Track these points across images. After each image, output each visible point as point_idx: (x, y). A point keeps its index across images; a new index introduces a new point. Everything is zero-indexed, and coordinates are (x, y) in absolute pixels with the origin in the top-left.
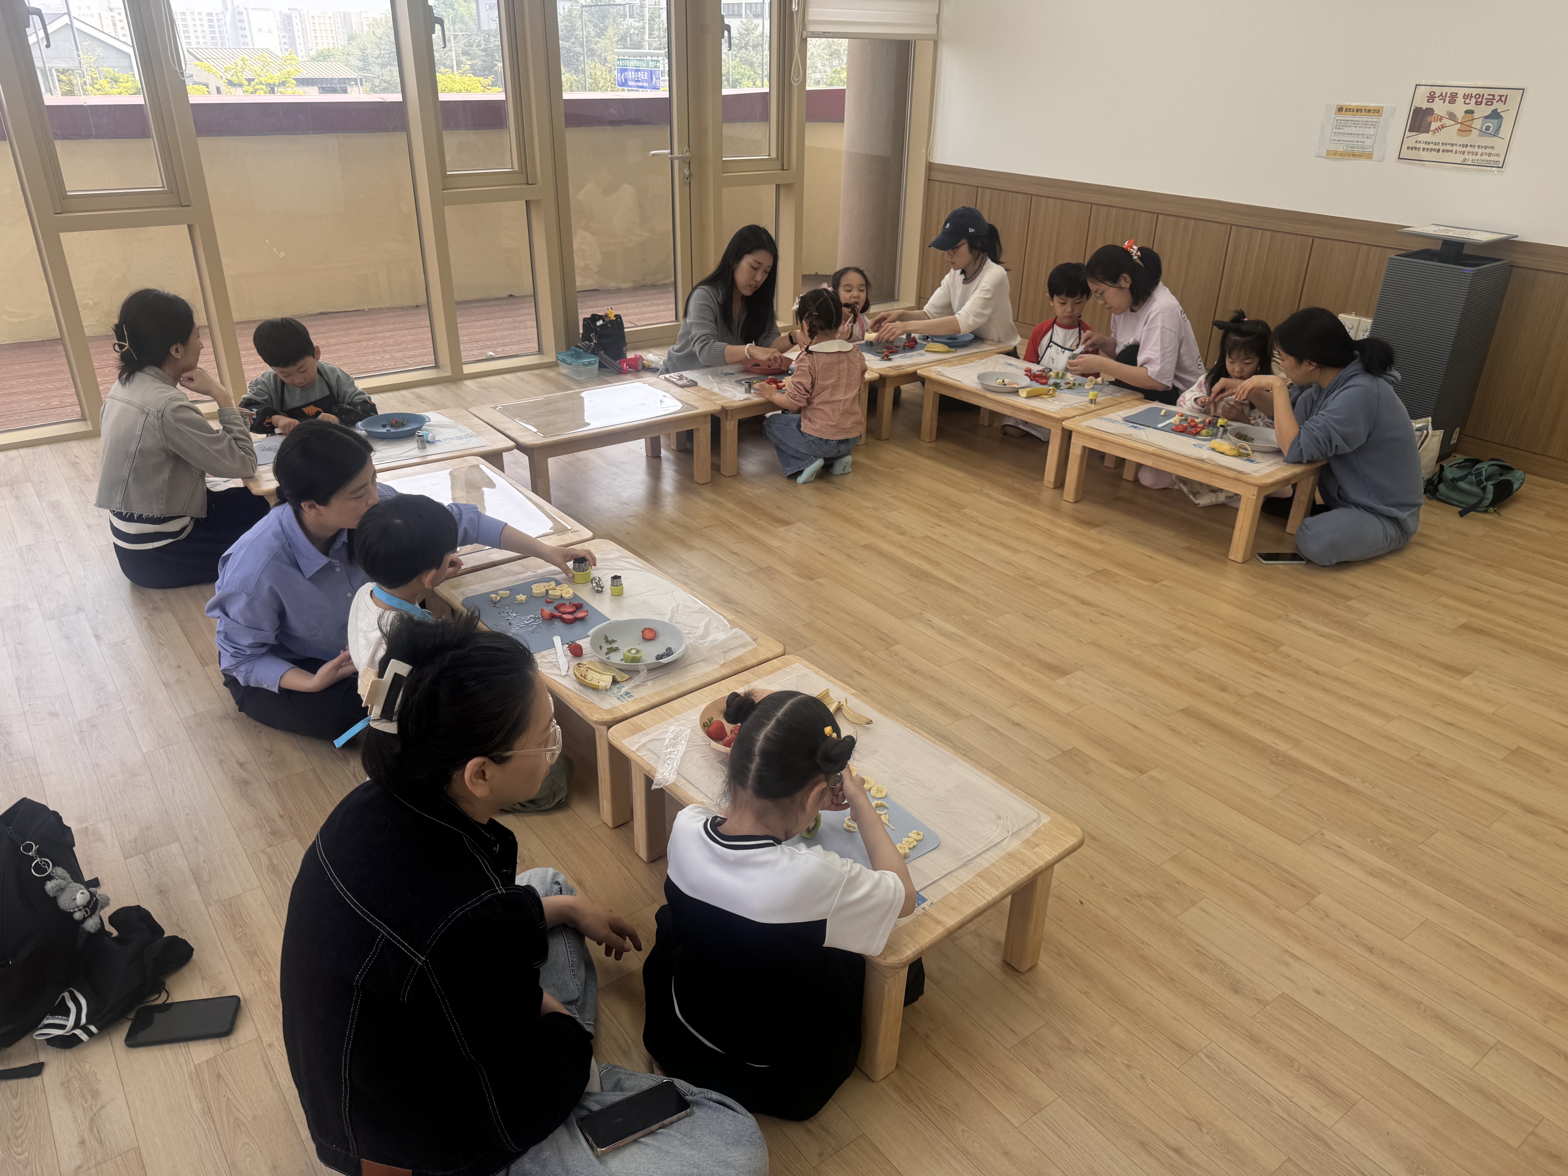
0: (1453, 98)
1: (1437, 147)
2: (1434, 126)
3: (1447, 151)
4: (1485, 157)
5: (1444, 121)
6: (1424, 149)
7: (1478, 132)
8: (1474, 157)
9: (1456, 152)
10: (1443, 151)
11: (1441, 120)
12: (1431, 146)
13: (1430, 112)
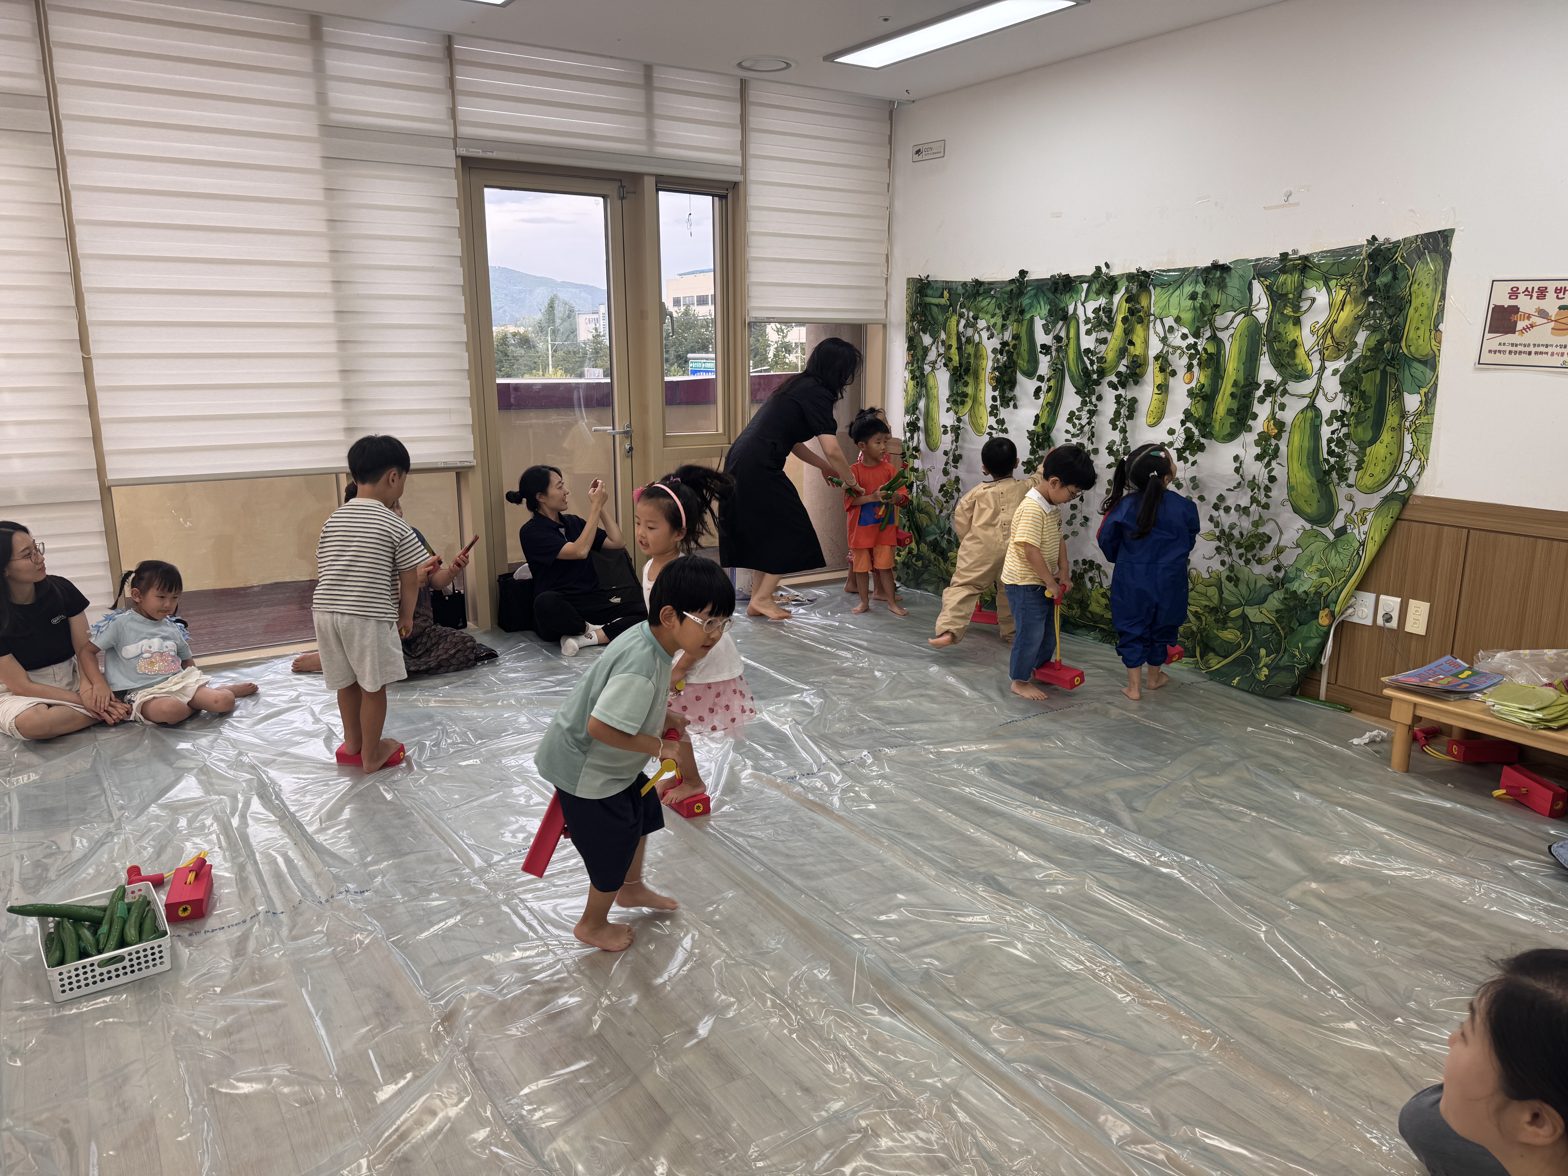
0: (1542, 293)
1: (1527, 349)
2: (1520, 325)
3: (1541, 353)
5: (1534, 319)
6: (1510, 352)
9: (1552, 354)
10: (1536, 353)
11: (1529, 318)
12: (1519, 348)
13: (1515, 310)
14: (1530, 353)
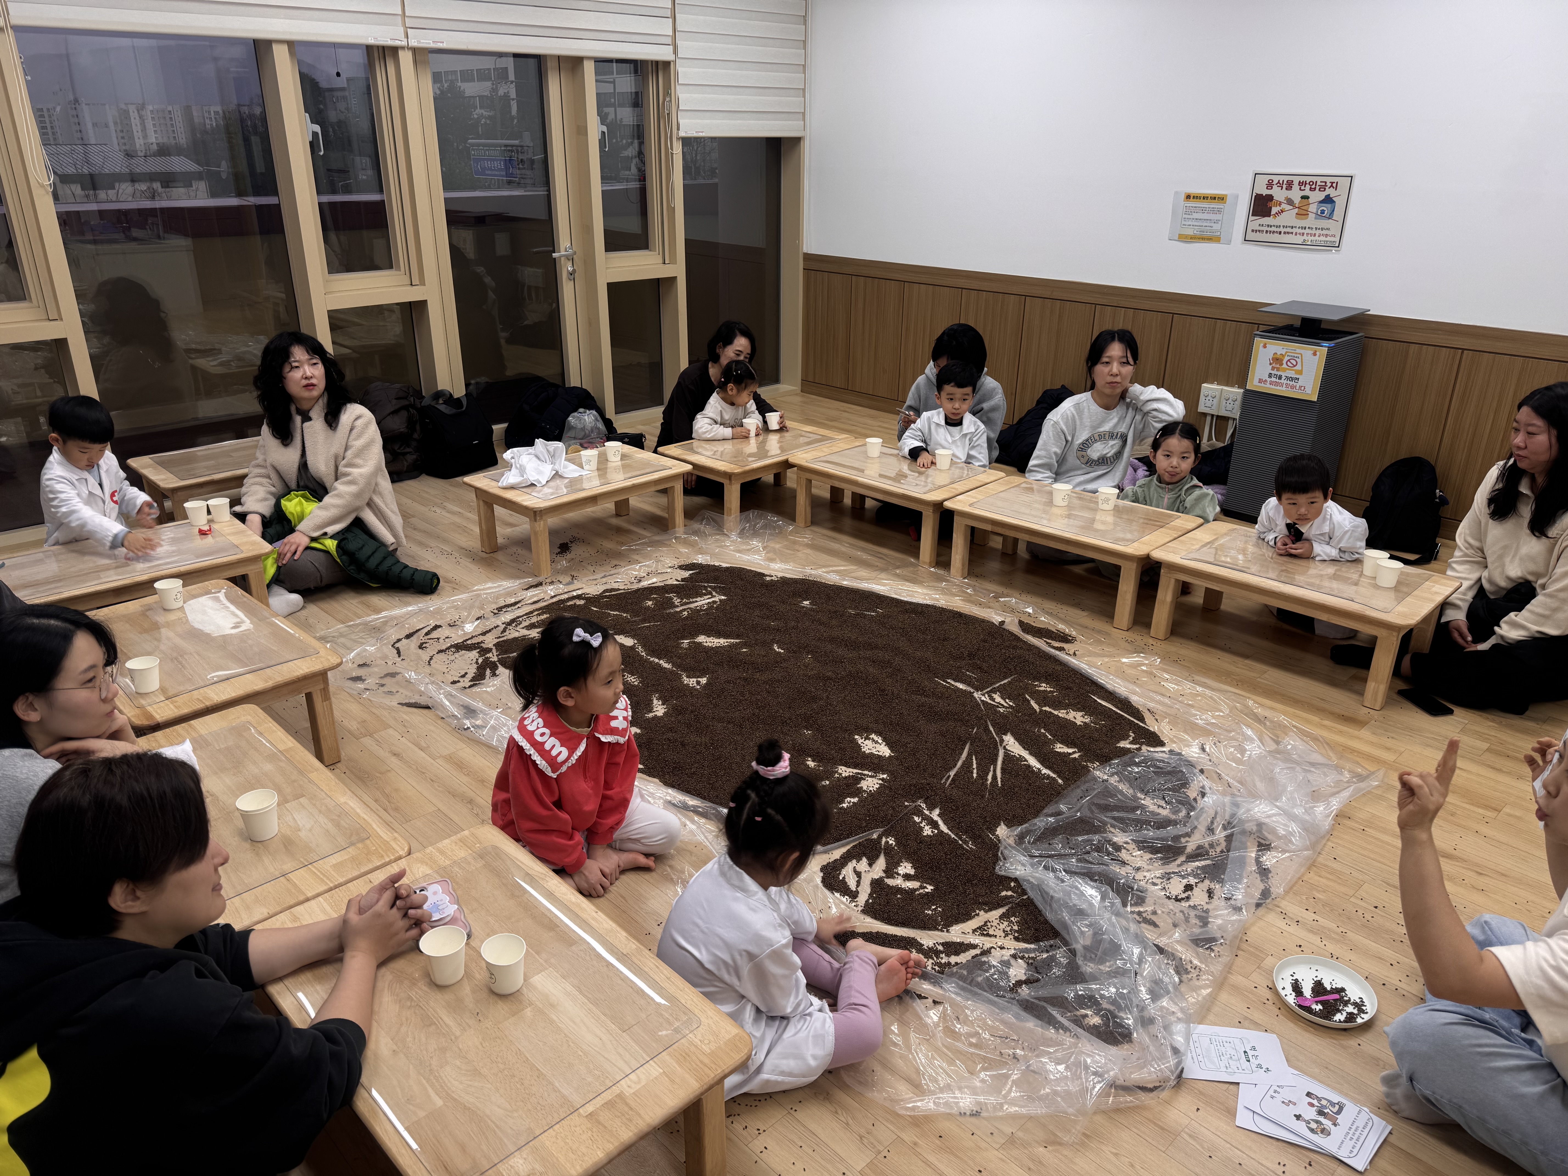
0: (1290, 186)
1: (1278, 230)
2: (1274, 210)
3: (1288, 233)
4: (1323, 238)
5: (1284, 206)
6: (1267, 232)
7: (1314, 215)
8: (1313, 238)
9: (1296, 234)
10: (1285, 233)
11: (1280, 205)
12: (1273, 229)
13: (1270, 198)
14: (1280, 233)
